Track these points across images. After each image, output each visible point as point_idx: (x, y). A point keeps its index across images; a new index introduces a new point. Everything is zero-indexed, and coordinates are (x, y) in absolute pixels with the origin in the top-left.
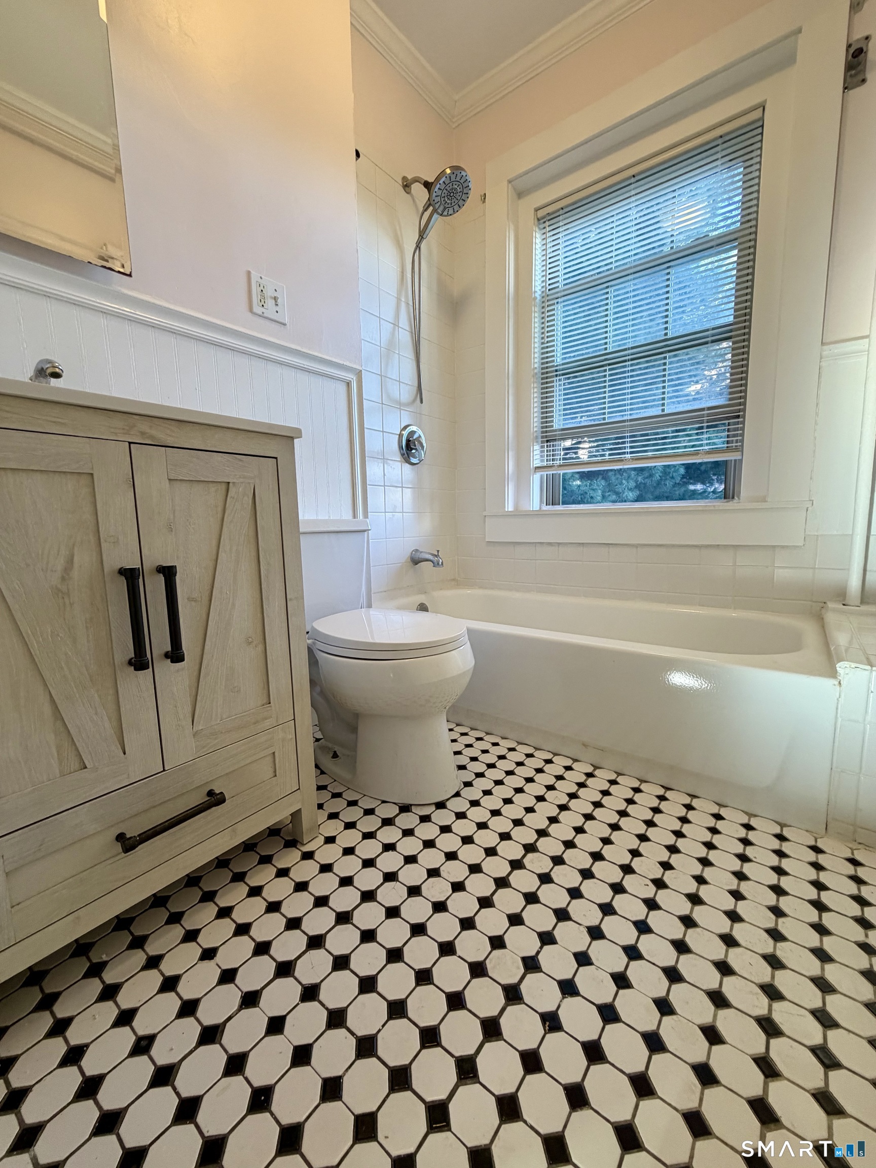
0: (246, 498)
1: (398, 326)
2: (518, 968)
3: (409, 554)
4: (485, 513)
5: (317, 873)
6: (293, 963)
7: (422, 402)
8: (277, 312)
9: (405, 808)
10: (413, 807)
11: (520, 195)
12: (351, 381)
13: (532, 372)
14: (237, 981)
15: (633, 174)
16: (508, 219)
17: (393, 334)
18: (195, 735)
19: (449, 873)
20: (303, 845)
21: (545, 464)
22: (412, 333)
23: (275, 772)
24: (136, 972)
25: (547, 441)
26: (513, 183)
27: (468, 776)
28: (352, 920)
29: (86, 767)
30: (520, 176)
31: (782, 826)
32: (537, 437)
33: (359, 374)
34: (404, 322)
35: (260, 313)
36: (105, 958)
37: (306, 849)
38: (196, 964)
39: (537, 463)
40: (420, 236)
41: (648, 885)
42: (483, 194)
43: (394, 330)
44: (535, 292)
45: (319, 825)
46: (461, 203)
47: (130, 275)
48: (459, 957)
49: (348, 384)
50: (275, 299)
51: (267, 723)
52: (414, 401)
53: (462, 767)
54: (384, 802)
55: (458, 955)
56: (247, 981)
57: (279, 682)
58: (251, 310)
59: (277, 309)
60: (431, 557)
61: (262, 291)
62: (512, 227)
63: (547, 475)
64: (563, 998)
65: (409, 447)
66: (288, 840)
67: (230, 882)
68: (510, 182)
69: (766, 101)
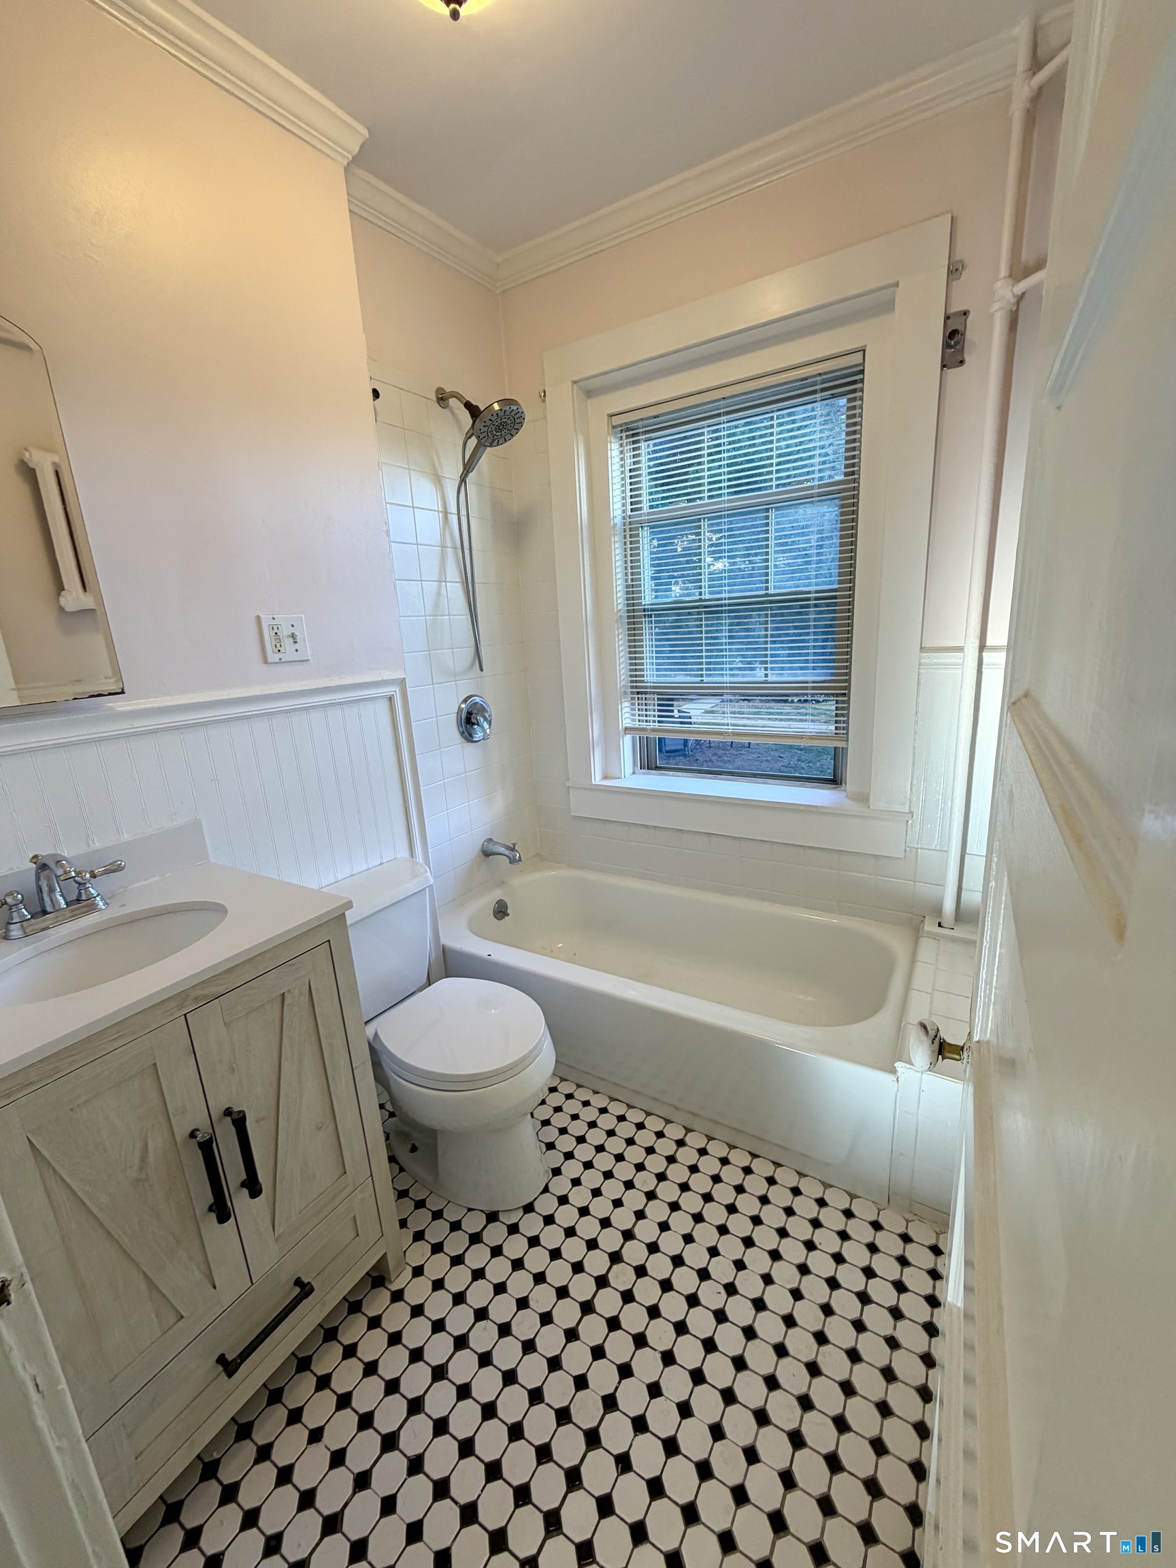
0: (302, 997)
1: (445, 582)
2: (598, 1409)
3: (479, 847)
4: (568, 784)
5: (409, 1318)
6: (397, 1433)
7: (482, 670)
8: (297, 651)
9: (492, 1217)
10: (500, 1214)
11: (589, 394)
12: (393, 695)
13: (616, 617)
14: (348, 1462)
15: (723, 396)
16: (575, 431)
17: (439, 594)
18: (277, 1240)
19: (538, 1302)
20: (391, 1282)
21: (637, 724)
22: (463, 582)
23: (357, 1231)
24: (250, 1467)
25: (638, 693)
26: (580, 384)
27: (555, 1159)
28: (447, 1374)
29: (182, 1317)
30: (588, 379)
31: (853, 1197)
32: (625, 693)
33: (402, 683)
34: (453, 573)
35: (278, 660)
36: (216, 1456)
37: (395, 1287)
38: (306, 1449)
39: (627, 723)
40: (464, 469)
41: (720, 1293)
42: (542, 389)
43: (439, 587)
44: (614, 517)
45: (405, 1252)
46: (513, 432)
47: (123, 692)
48: (547, 1404)
49: (391, 699)
50: (293, 636)
51: (347, 1191)
52: (472, 665)
53: (551, 1146)
54: (470, 1210)
55: (546, 1402)
56: (357, 1461)
57: (353, 1150)
58: (266, 662)
59: (297, 646)
60: (507, 852)
61: (276, 633)
62: (581, 438)
63: (640, 737)
64: (635, 1436)
65: (469, 721)
66: (375, 1277)
67: (323, 1342)
68: (575, 382)
69: (866, 346)
